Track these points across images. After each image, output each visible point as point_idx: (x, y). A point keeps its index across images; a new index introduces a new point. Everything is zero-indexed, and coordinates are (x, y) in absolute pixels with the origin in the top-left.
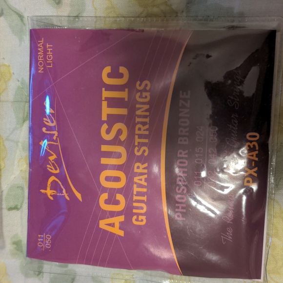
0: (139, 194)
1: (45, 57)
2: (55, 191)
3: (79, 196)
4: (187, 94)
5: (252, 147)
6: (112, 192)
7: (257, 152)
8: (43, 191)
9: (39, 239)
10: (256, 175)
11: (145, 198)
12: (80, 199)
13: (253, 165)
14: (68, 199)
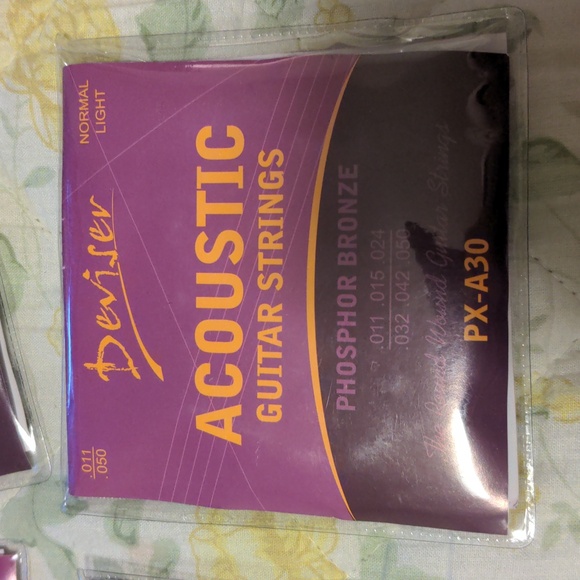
0: (267, 363)
1: (91, 115)
2: (112, 365)
3: (157, 370)
4: (352, 171)
5: (476, 266)
6: (218, 361)
7: (486, 276)
8: (88, 365)
9: (83, 459)
10: (485, 319)
11: (278, 371)
12: (160, 375)
13: (480, 301)
14: (138, 376)
